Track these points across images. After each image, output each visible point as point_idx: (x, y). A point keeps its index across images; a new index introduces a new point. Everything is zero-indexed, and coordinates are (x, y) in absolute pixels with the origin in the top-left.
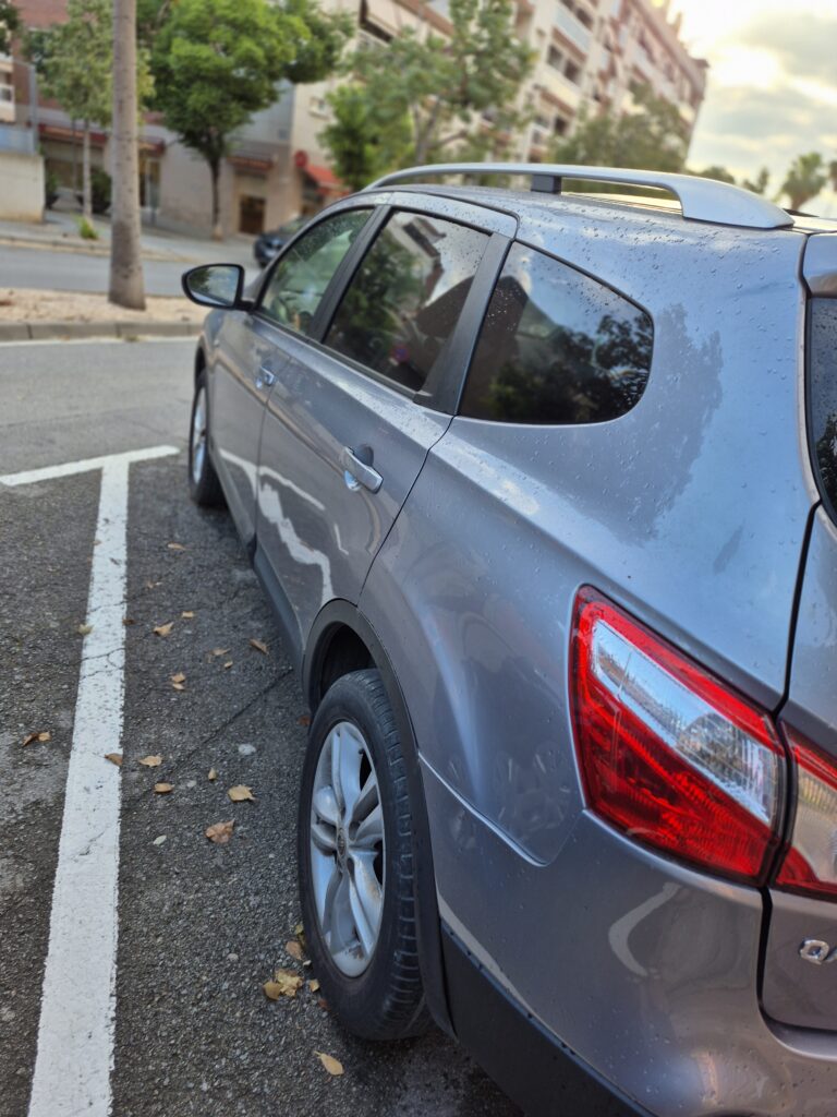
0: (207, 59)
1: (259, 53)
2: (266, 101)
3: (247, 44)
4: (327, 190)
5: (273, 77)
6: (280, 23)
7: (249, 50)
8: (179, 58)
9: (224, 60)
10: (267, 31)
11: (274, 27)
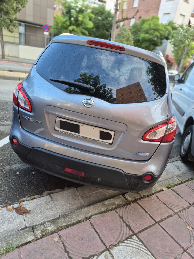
0: (147, 37)
1: (158, 34)
2: (159, 44)
3: (157, 33)
4: (172, 63)
5: (161, 39)
6: (165, 28)
7: (156, 34)
8: (141, 37)
9: (151, 37)
10: (162, 30)
11: (164, 29)
